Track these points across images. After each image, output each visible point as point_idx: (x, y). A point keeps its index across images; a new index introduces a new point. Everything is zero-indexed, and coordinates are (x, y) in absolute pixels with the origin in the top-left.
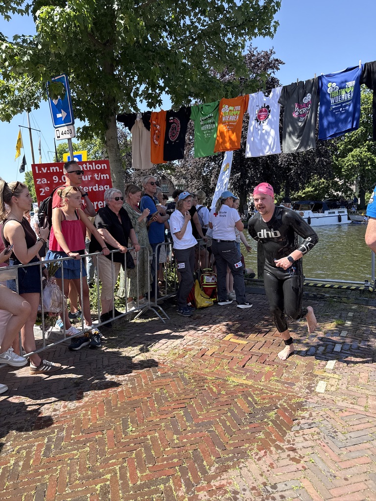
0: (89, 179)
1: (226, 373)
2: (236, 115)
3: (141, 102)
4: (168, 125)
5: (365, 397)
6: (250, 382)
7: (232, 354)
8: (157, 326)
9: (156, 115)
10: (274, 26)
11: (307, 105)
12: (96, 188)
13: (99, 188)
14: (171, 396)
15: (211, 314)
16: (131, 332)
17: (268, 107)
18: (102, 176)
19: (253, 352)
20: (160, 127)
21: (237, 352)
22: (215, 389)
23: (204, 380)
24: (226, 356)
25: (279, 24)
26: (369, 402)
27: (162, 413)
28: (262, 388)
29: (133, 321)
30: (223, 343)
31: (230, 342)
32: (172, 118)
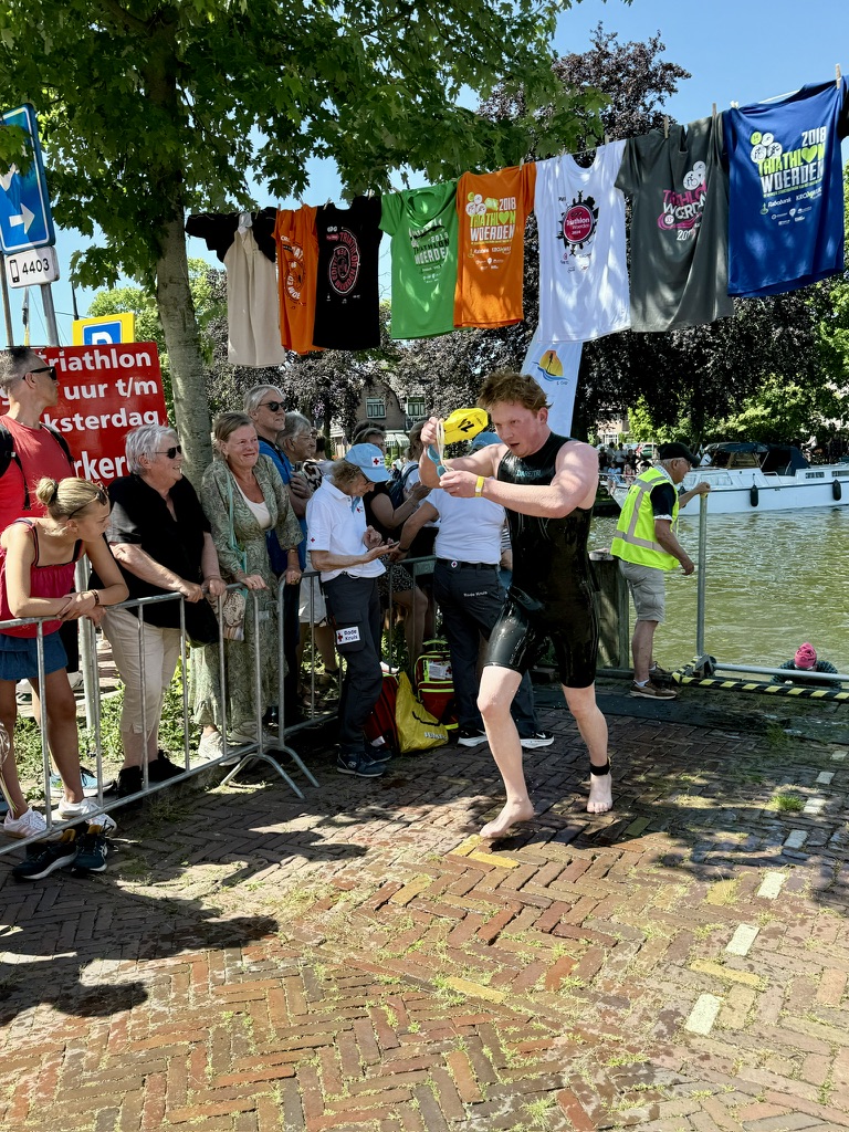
0: (102, 395)
1: (437, 962)
2: (508, 223)
3: (259, 182)
4: (325, 249)
5: (827, 1051)
6: (498, 995)
7: (469, 904)
8: (277, 805)
9: (289, 216)
11: (695, 195)
12: (119, 420)
13: (128, 418)
14: (260, 1038)
15: (435, 772)
16: (202, 823)
17: (590, 202)
18: (137, 385)
19: (526, 895)
20: (302, 253)
21: (483, 896)
22: (391, 1017)
23: (367, 985)
24: (447, 908)
26: (837, 1072)
27: (222, 1092)
28: (531, 1013)
29: (214, 791)
30: (447, 866)
31: (470, 861)
32: (335, 229)
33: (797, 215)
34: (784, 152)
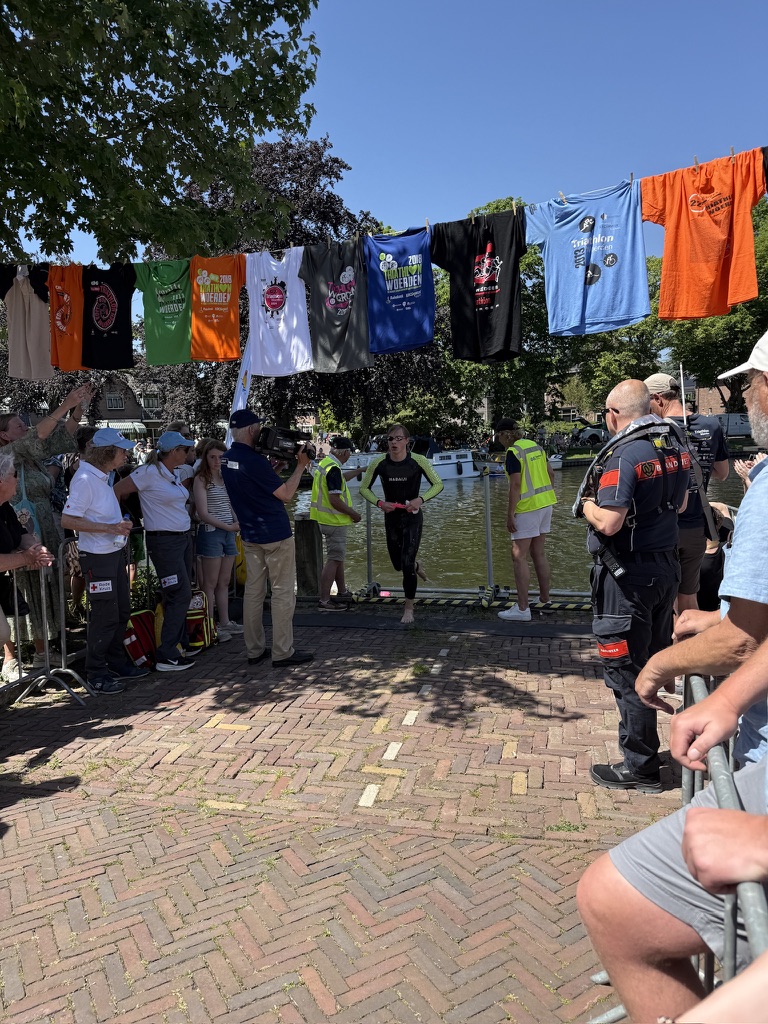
2: (226, 292)
3: (30, 239)
4: (90, 297)
5: (439, 803)
6: (242, 806)
7: (217, 756)
9: (59, 271)
10: (305, 113)
11: (348, 287)
14: (76, 856)
17: (283, 284)
19: (257, 745)
20: (73, 298)
21: (227, 750)
22: (169, 829)
23: (151, 815)
24: (204, 760)
25: (314, 111)
26: (443, 813)
27: (52, 892)
28: (263, 813)
29: (13, 707)
30: (202, 734)
31: (217, 730)
32: (97, 283)
33: (407, 306)
34: (399, 266)
